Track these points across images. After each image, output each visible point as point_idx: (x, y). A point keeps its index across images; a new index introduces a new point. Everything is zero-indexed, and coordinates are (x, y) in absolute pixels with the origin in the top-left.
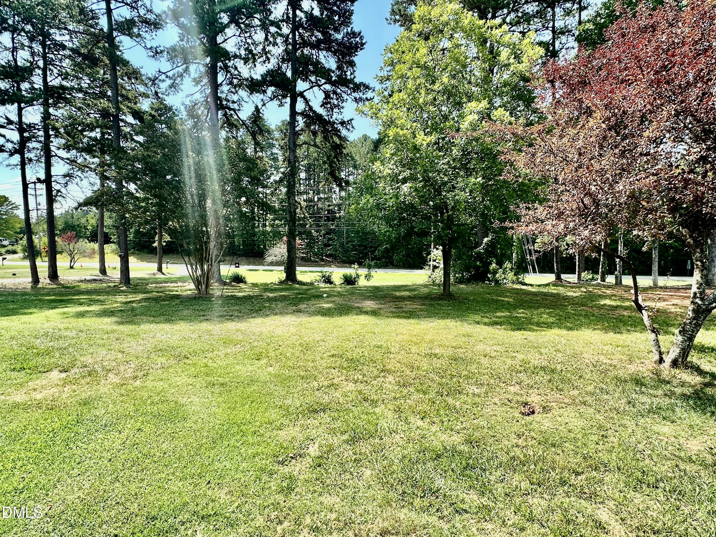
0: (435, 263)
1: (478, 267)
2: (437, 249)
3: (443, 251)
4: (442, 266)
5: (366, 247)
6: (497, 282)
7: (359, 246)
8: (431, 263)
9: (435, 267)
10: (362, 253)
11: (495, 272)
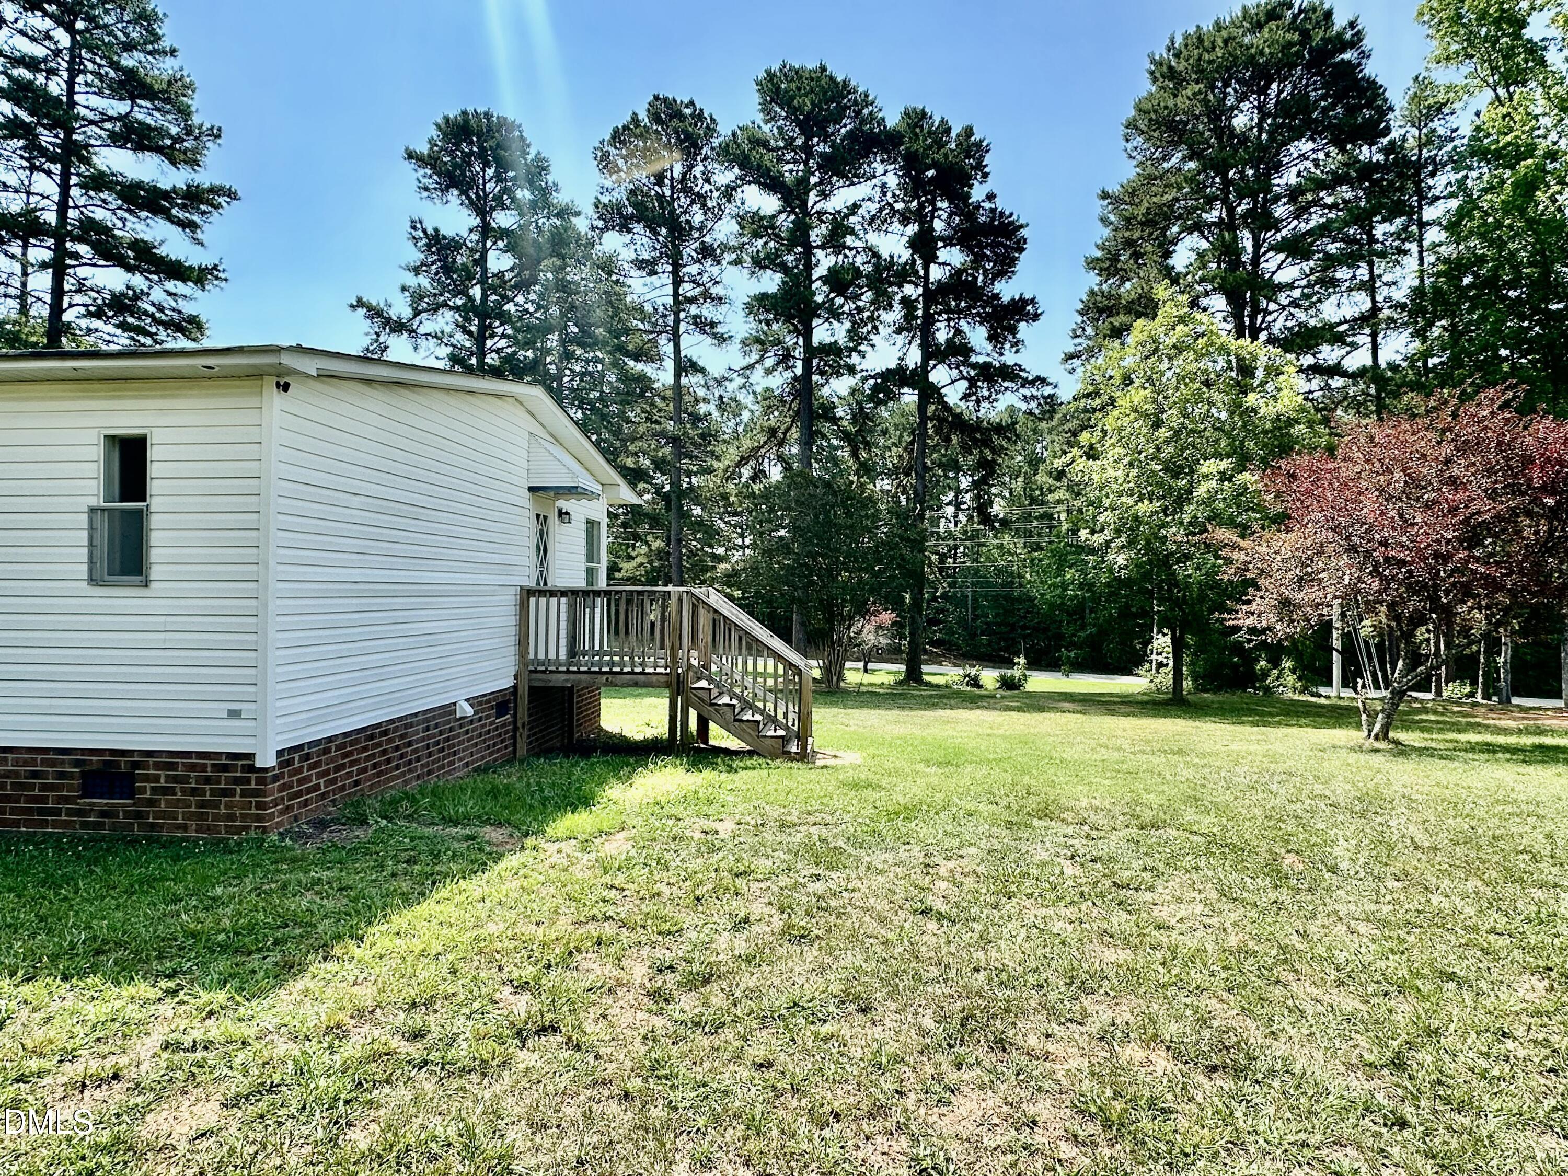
0: (1160, 658)
1: (1236, 666)
2: (1164, 635)
3: (1173, 639)
4: (1171, 663)
5: (1013, 627)
6: (1268, 690)
7: (999, 625)
8: (1154, 657)
9: (1160, 665)
10: (1005, 640)
11: (1265, 674)
